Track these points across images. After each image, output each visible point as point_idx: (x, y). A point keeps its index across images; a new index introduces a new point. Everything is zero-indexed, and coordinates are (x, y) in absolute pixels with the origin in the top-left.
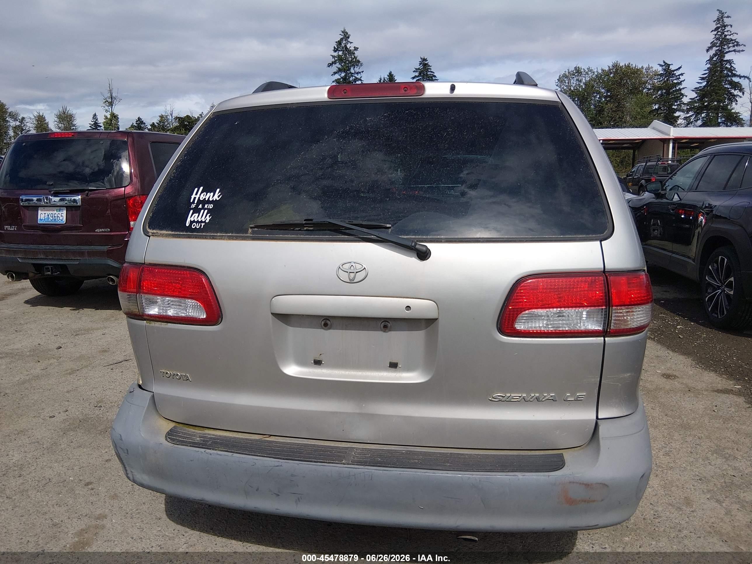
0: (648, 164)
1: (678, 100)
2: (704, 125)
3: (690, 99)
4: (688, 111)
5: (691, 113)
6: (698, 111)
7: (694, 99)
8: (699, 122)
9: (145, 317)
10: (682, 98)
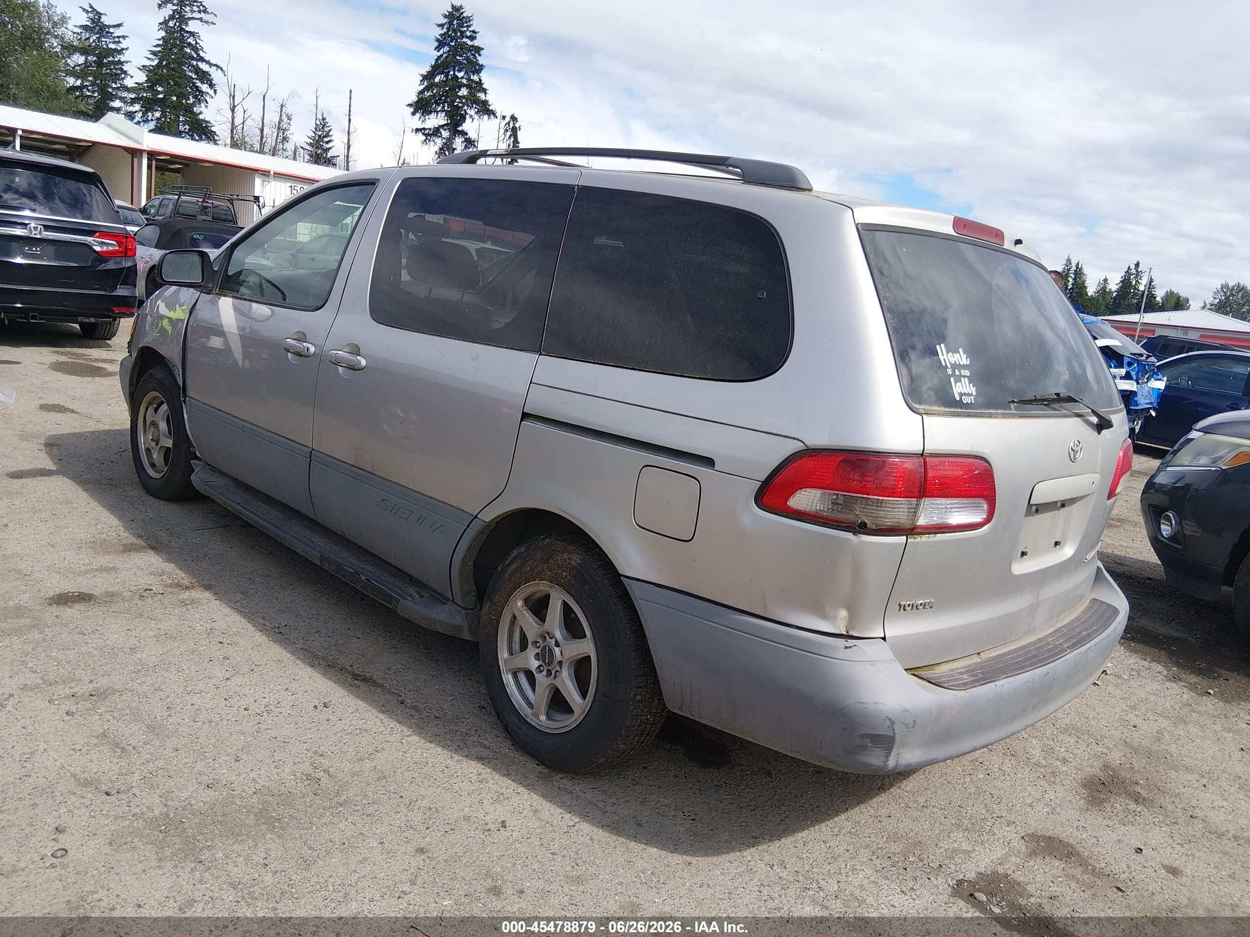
0: (183, 198)
1: (117, 79)
2: (159, 130)
3: (136, 83)
4: (133, 101)
5: (137, 107)
6: (148, 106)
7: (142, 84)
8: (152, 125)
9: (918, 530)
10: (123, 79)
